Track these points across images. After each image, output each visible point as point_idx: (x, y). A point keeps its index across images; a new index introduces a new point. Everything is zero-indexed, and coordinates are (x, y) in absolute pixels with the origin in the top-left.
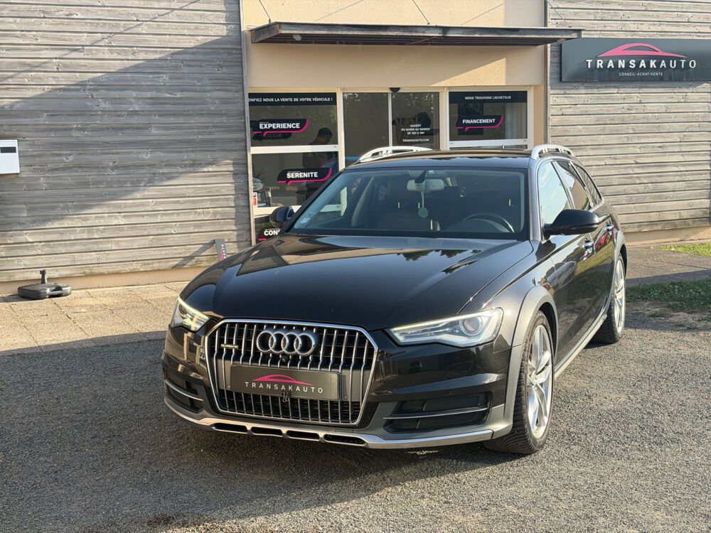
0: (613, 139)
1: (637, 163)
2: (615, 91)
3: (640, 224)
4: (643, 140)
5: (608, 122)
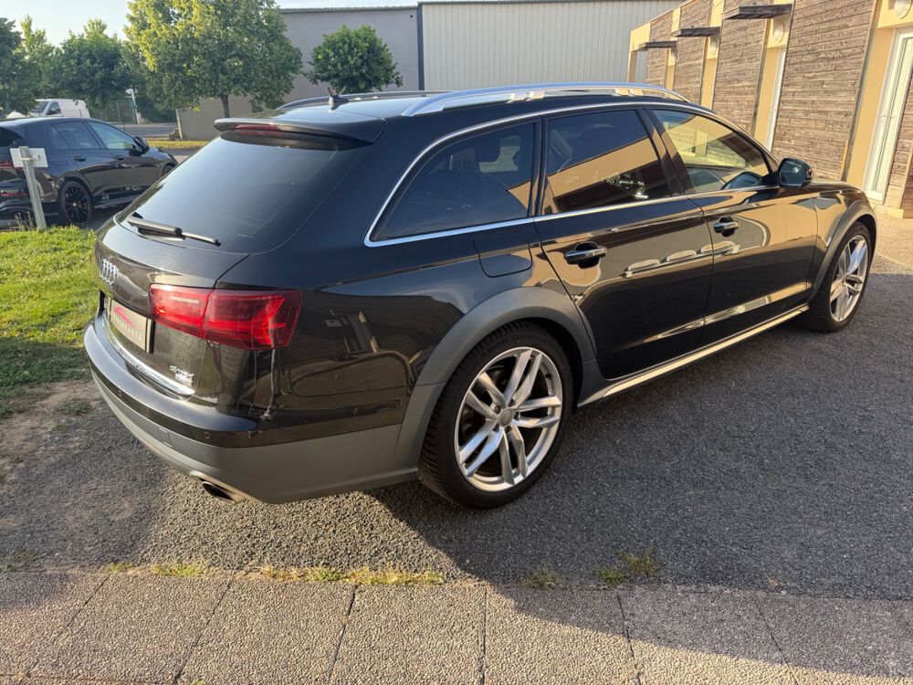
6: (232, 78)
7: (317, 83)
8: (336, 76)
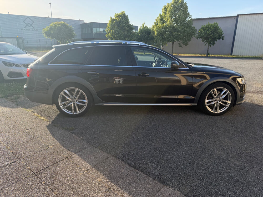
6: (174, 37)
7: (197, 39)
8: (203, 37)
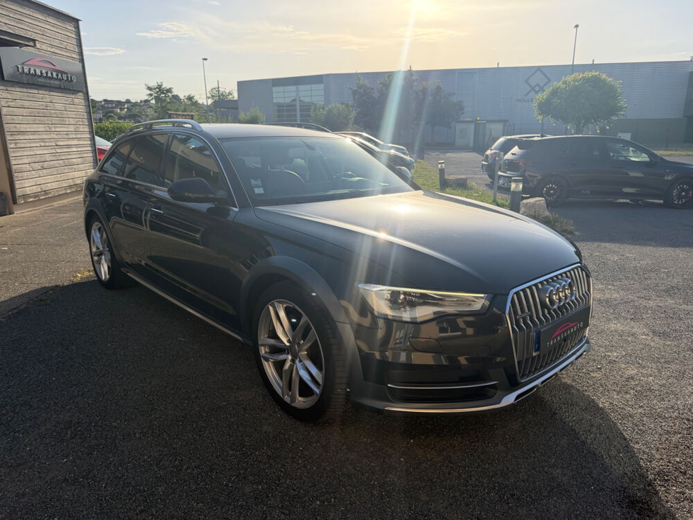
0: (41, 128)
1: (57, 145)
2: (36, 91)
3: (66, 188)
4: (58, 130)
5: (37, 115)
